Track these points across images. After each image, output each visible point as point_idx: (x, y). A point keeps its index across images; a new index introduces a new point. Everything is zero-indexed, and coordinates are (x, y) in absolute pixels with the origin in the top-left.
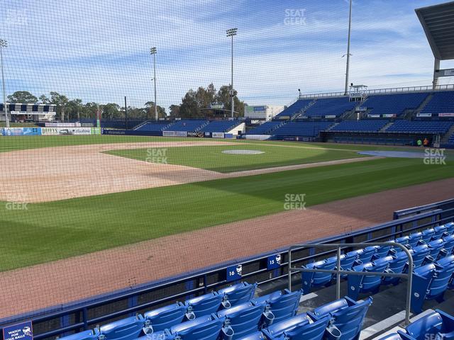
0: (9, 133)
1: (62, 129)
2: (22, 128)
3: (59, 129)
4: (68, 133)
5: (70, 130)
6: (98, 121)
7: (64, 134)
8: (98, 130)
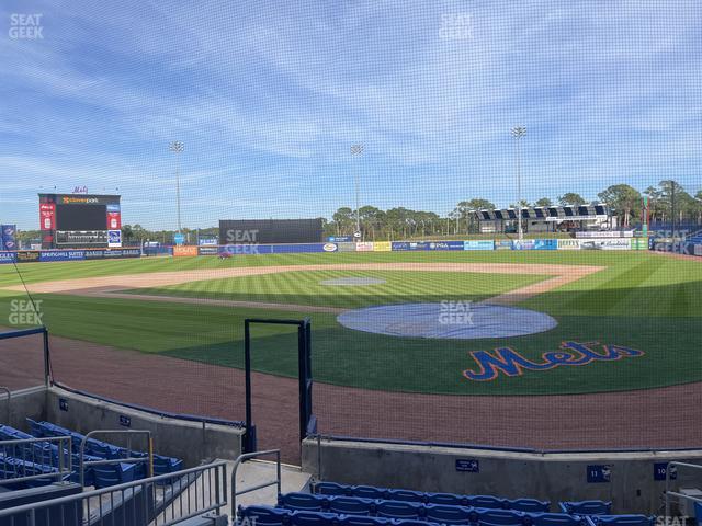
0: (518, 247)
1: (586, 240)
2: (533, 241)
3: (581, 241)
4: (594, 248)
5: (597, 242)
6: (645, 227)
7: (588, 248)
8: (643, 243)
